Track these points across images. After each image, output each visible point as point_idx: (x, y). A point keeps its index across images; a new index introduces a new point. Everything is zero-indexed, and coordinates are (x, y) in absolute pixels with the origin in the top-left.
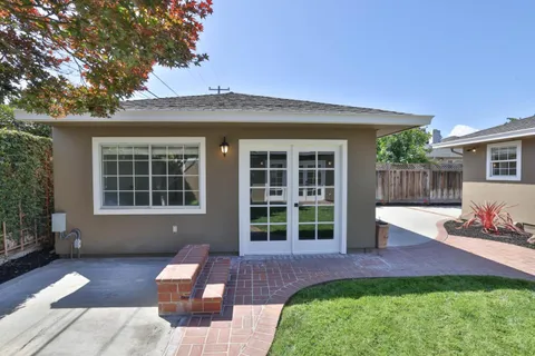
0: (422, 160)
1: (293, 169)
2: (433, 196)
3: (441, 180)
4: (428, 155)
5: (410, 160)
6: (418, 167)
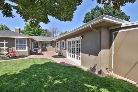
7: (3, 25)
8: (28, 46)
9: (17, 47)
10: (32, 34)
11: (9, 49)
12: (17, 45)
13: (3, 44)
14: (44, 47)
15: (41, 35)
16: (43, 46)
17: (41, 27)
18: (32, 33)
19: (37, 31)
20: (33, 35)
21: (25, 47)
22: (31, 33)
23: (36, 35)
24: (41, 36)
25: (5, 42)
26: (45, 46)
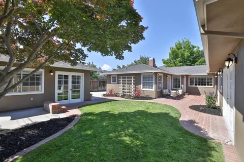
0: (96, 77)
1: (70, 80)
2: (99, 89)
3: (101, 84)
4: (98, 76)
5: (93, 77)
6: (95, 80)
7: (146, 57)
8: (156, 83)
9: (143, 85)
10: (179, 64)
11: (137, 86)
12: (143, 83)
13: (131, 81)
14: (194, 86)
15: (197, 63)
16: (190, 85)
17: (198, 48)
18: (180, 62)
19: (188, 57)
20: (180, 66)
21: (152, 86)
22: (178, 62)
23: (187, 65)
24: (197, 65)
25: (132, 79)
26: (196, 85)
